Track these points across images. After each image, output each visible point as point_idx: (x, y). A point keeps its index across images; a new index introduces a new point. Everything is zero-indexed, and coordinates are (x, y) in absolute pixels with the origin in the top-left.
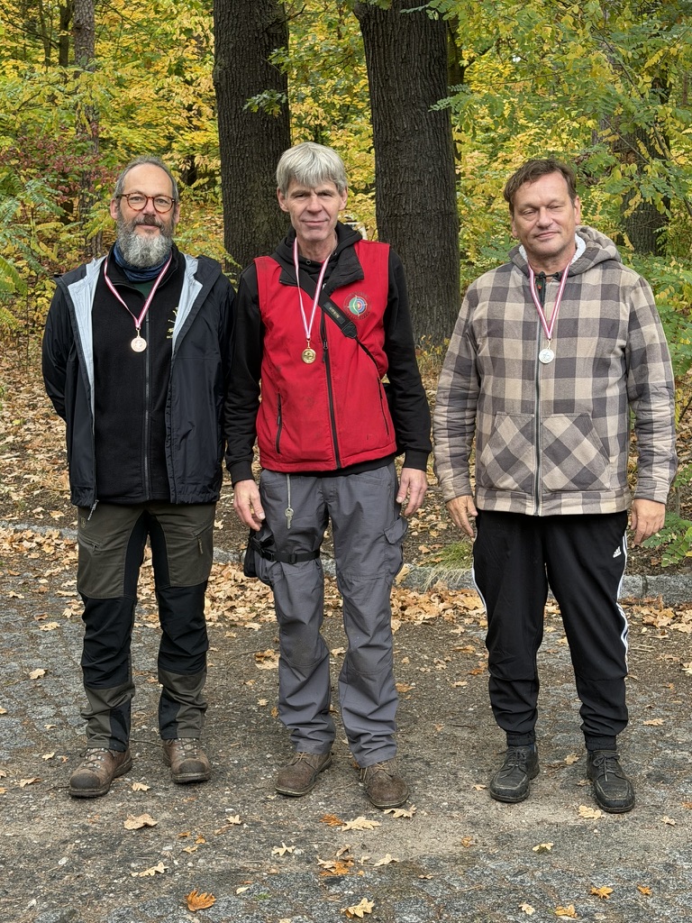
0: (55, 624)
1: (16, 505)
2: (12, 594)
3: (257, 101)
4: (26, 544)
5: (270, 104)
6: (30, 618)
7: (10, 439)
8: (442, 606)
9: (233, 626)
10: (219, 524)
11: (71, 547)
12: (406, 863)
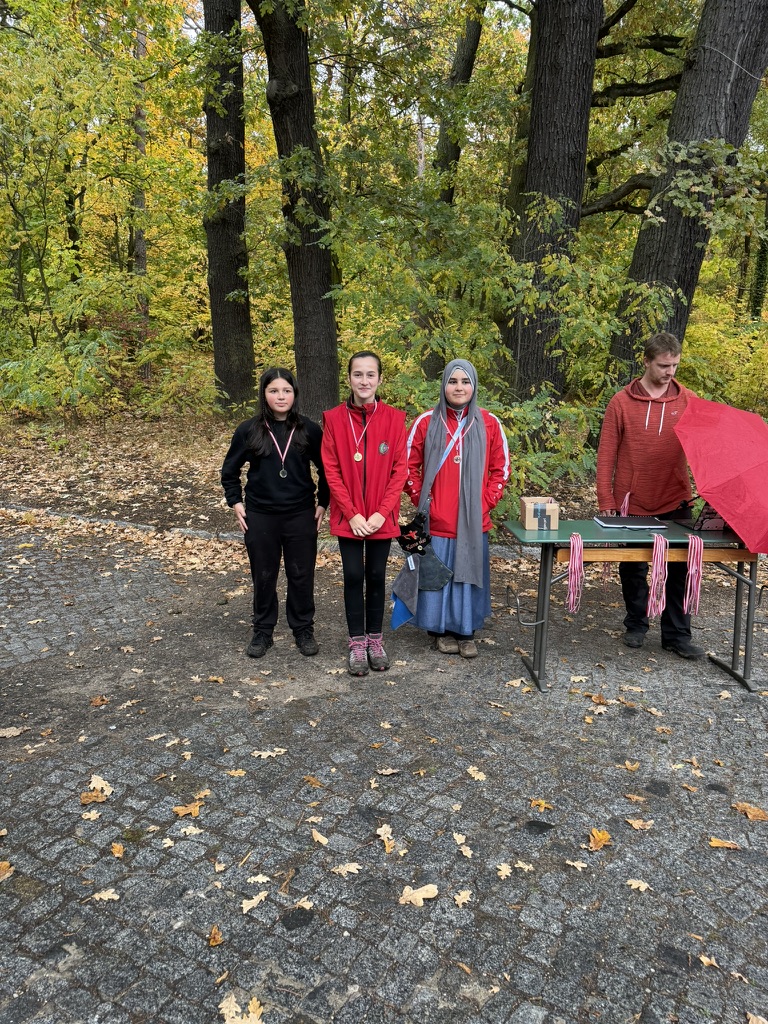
0: (109, 573)
1: (91, 509)
2: (86, 557)
3: (232, 295)
4: (96, 529)
5: (239, 296)
6: (95, 570)
7: (91, 472)
8: (327, 561)
9: (212, 573)
10: (207, 518)
11: (122, 531)
12: (300, 701)
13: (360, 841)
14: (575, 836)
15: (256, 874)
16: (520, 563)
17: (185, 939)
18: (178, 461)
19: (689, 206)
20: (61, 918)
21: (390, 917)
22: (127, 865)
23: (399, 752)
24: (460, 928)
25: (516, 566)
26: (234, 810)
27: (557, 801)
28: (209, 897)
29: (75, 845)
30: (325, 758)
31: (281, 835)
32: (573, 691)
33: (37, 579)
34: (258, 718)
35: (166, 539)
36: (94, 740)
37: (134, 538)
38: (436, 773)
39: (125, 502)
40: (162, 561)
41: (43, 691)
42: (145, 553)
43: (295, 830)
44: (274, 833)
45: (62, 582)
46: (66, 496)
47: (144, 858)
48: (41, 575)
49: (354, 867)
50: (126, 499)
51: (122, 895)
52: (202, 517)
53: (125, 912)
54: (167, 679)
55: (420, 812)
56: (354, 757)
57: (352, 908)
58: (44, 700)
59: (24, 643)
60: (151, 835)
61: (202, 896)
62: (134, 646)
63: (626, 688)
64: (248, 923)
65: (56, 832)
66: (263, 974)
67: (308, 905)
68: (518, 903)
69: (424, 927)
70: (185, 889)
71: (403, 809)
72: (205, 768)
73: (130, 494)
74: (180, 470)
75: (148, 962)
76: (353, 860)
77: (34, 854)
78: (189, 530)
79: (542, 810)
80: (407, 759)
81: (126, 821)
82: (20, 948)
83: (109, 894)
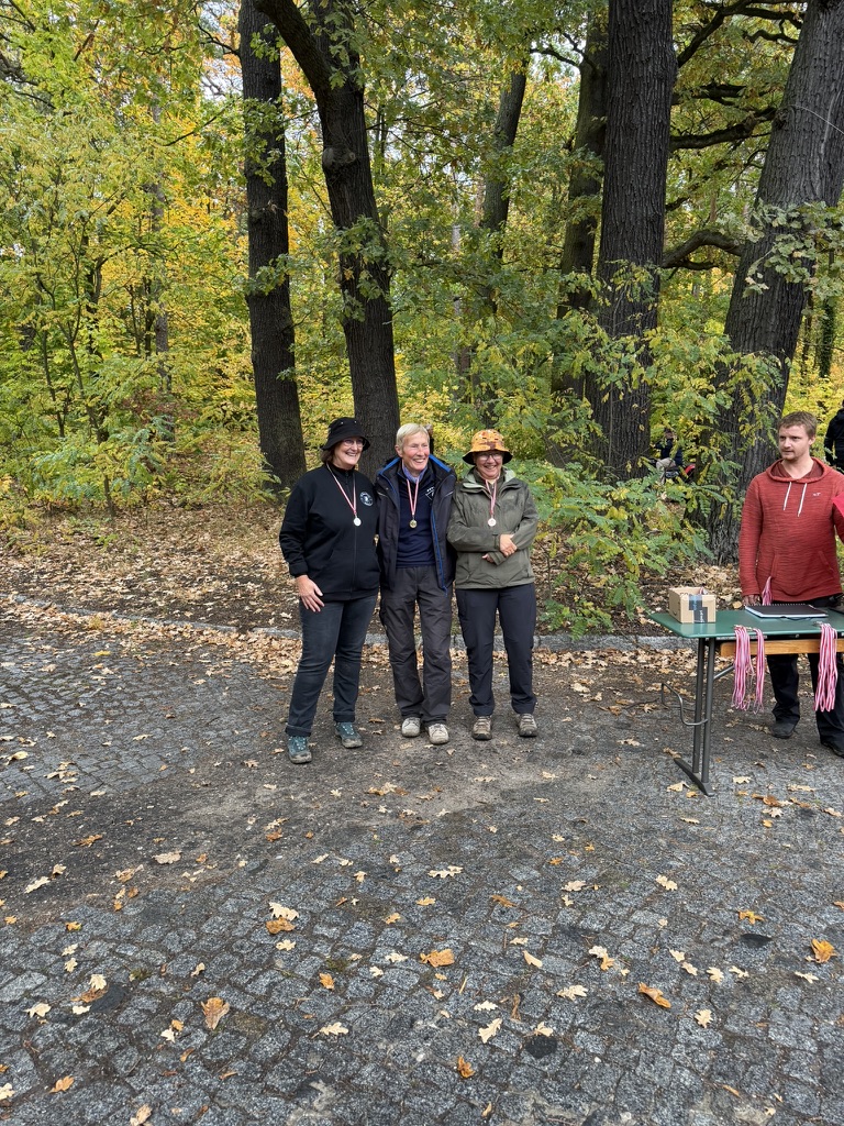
0: (203, 681)
1: (161, 610)
2: (171, 663)
4: (172, 632)
5: (288, 376)
6: (186, 678)
7: (148, 569)
10: (289, 616)
11: (201, 633)
12: (455, 814)
13: (574, 962)
14: (796, 948)
15: (481, 1002)
16: (637, 654)
17: (434, 1071)
18: (239, 554)
19: (792, 272)
20: (297, 1055)
21: (636, 1041)
22: (343, 996)
23: (582, 866)
24: (712, 1049)
25: (634, 658)
26: (431, 935)
27: (765, 912)
28: (442, 1027)
29: (281, 978)
30: (505, 875)
31: (491, 959)
32: (740, 793)
33: (127, 690)
34: (419, 834)
35: (250, 640)
36: (256, 864)
37: (215, 640)
38: (629, 887)
39: (196, 601)
40: (252, 664)
41: (178, 813)
42: (233, 656)
43: (504, 953)
44: (483, 957)
45: (155, 692)
46: (129, 597)
47: (357, 988)
48: (130, 686)
49: (580, 990)
50: (197, 598)
51: (350, 1028)
52: (284, 614)
53: (361, 1047)
54: (304, 794)
55: (626, 929)
56: (535, 873)
57: (593, 1033)
58: (182, 824)
59: (138, 761)
60: (355, 964)
61: (433, 1026)
62: (257, 759)
63: (794, 787)
64: (492, 1053)
65: (255, 965)
66: (528, 1105)
67: (548, 1032)
68: (762, 1021)
69: (675, 1050)
70: (413, 1020)
71: (608, 926)
72: (383, 890)
73: (199, 592)
74: (244, 564)
75: (405, 1097)
76: (576, 983)
77: (242, 989)
78: (273, 630)
79: (753, 922)
80: (593, 873)
81: (323, 949)
82: (267, 1088)
83: (337, 1028)
